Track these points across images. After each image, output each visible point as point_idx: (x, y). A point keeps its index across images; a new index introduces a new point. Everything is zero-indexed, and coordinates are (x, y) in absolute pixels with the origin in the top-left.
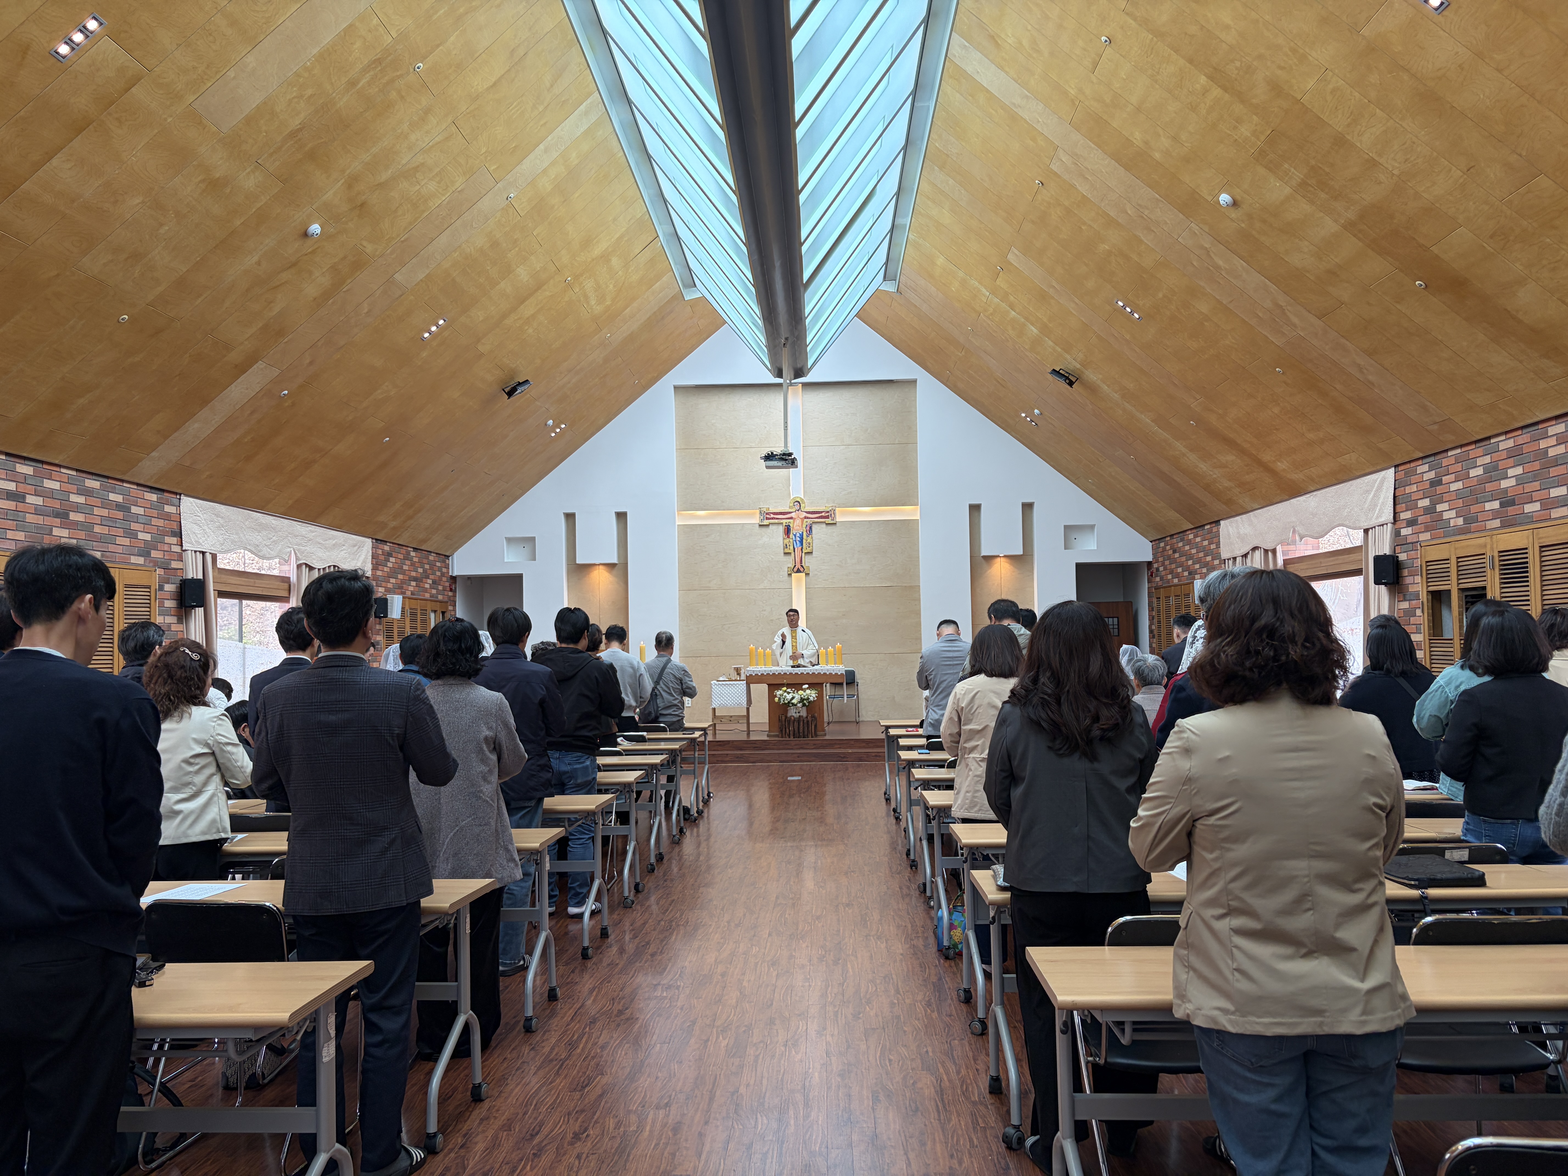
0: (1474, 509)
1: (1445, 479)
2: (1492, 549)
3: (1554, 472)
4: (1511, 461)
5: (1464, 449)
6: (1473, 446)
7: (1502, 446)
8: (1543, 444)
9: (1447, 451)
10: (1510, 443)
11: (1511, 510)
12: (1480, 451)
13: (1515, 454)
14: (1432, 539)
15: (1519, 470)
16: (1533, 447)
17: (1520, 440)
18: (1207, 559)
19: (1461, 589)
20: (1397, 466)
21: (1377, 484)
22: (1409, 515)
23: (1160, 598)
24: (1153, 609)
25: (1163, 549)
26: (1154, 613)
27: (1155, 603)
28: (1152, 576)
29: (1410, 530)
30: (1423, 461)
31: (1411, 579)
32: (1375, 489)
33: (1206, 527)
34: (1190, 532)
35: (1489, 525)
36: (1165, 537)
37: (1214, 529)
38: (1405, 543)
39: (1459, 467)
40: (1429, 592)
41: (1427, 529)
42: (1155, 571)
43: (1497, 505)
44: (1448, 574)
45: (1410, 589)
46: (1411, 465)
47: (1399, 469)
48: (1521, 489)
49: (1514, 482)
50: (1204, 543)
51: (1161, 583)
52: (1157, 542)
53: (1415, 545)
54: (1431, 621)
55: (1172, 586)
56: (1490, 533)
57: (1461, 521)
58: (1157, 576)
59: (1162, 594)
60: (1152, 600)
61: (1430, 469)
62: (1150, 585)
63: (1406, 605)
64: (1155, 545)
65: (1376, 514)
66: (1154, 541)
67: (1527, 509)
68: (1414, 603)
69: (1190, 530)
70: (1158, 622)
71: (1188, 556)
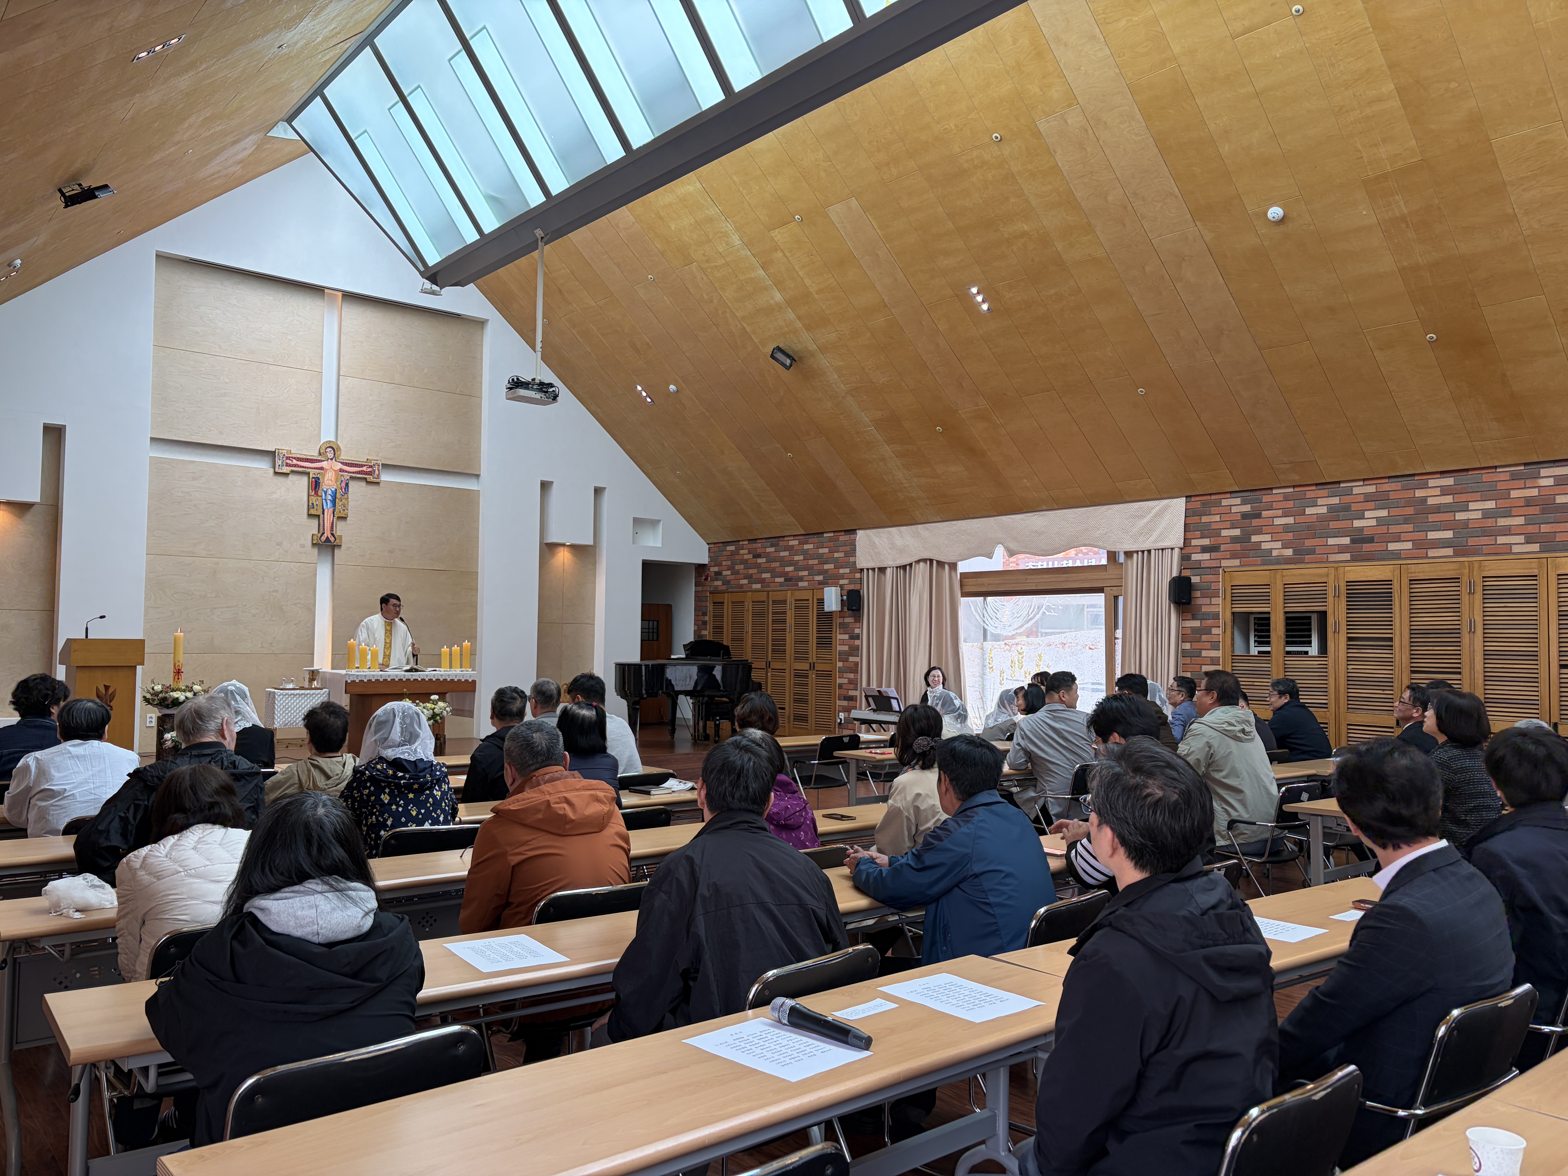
0: (1309, 543)
1: (1265, 514)
2: (1336, 578)
3: (1432, 518)
4: (1371, 505)
5: (1297, 489)
6: (1314, 488)
7: (1356, 491)
8: (1419, 493)
9: (1272, 489)
10: (1371, 489)
11: (1367, 547)
12: (1325, 492)
13: (1378, 500)
14: (1241, 566)
15: (1384, 513)
16: (1408, 494)
17: (1386, 487)
18: (826, 567)
19: (1286, 613)
20: (1190, 496)
21: (1154, 511)
22: (1206, 542)
23: (723, 603)
24: (705, 614)
25: (733, 553)
26: (707, 618)
27: (710, 607)
28: (706, 579)
29: (1206, 556)
30: (1233, 495)
31: (1206, 601)
32: (1151, 515)
33: (825, 535)
34: (792, 538)
35: (1332, 558)
36: (739, 541)
37: (843, 538)
38: (1198, 567)
39: (1290, 504)
40: (1233, 613)
41: (1234, 556)
42: (713, 574)
43: (1346, 541)
44: (1266, 598)
45: (1204, 609)
46: (1213, 497)
47: (1193, 499)
48: (1384, 529)
49: (1373, 523)
50: (821, 551)
51: (724, 587)
52: (721, 545)
53: (1214, 570)
54: (1233, 639)
55: (750, 591)
56: (1336, 565)
57: (1289, 552)
58: (717, 580)
59: (727, 598)
60: (704, 604)
61: (1244, 503)
62: (700, 589)
63: (1196, 624)
64: (716, 548)
65: (1152, 539)
66: (714, 543)
67: (1392, 546)
68: (1209, 622)
69: (794, 536)
70: (714, 628)
71: (784, 562)
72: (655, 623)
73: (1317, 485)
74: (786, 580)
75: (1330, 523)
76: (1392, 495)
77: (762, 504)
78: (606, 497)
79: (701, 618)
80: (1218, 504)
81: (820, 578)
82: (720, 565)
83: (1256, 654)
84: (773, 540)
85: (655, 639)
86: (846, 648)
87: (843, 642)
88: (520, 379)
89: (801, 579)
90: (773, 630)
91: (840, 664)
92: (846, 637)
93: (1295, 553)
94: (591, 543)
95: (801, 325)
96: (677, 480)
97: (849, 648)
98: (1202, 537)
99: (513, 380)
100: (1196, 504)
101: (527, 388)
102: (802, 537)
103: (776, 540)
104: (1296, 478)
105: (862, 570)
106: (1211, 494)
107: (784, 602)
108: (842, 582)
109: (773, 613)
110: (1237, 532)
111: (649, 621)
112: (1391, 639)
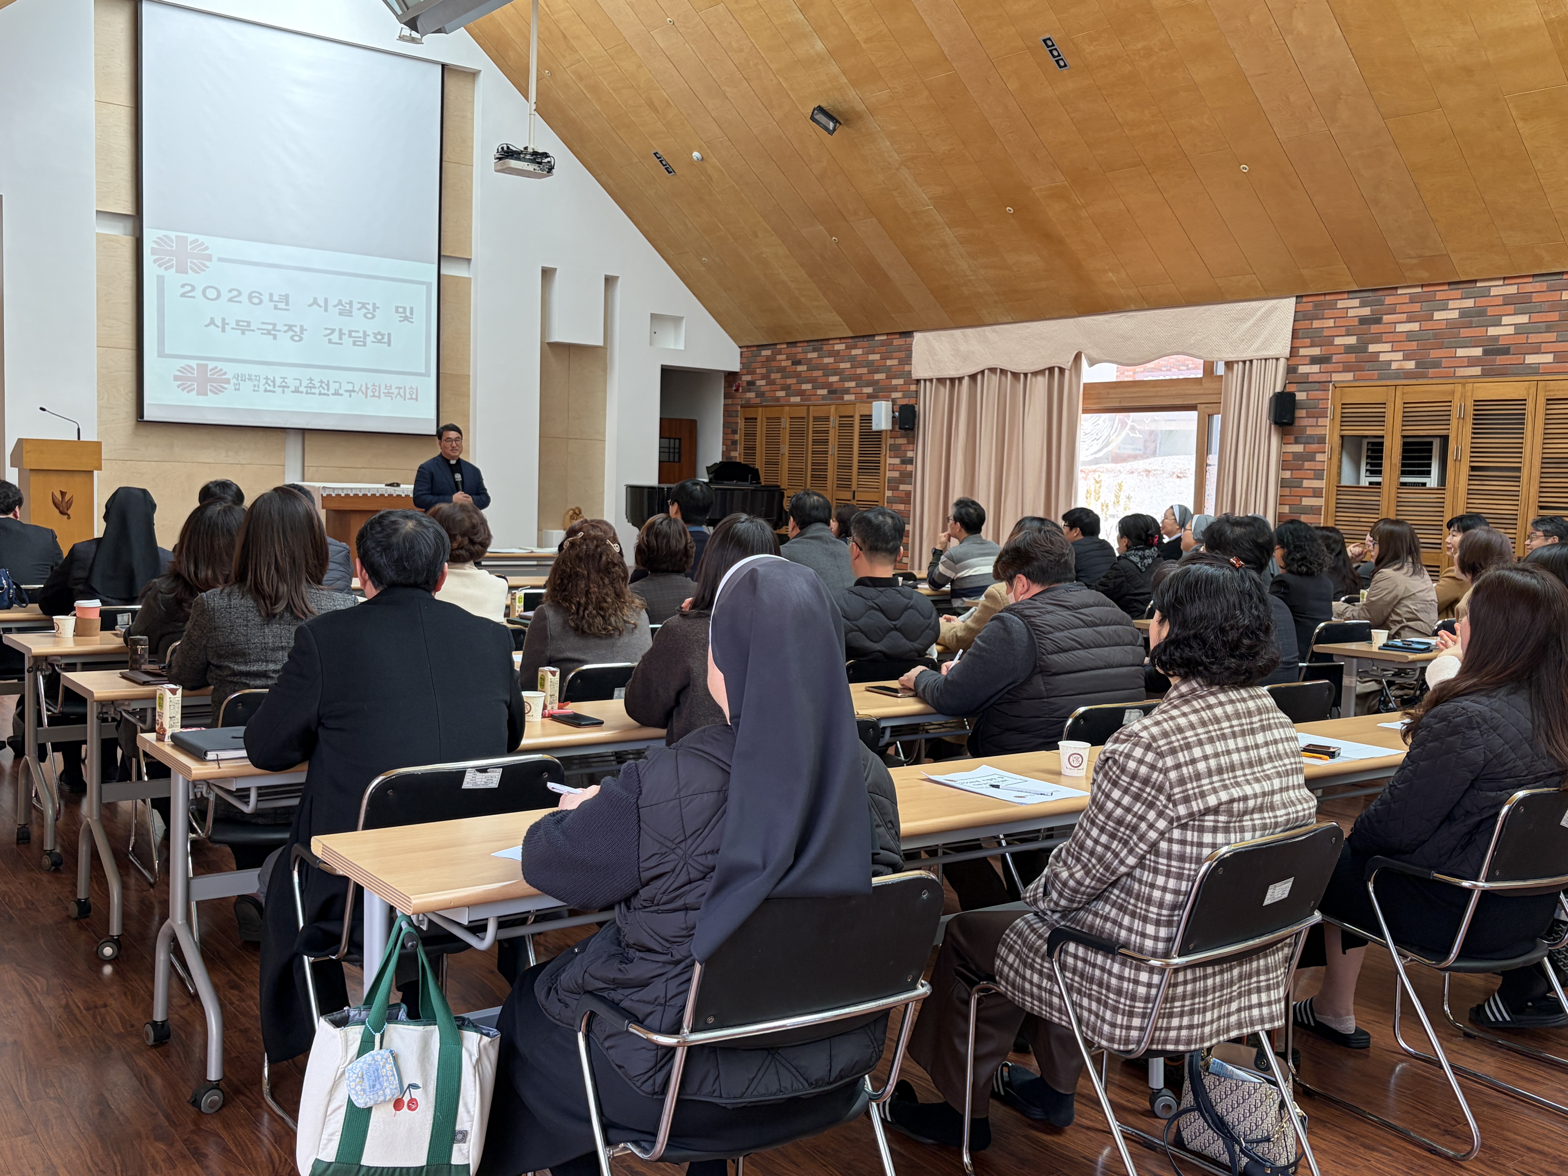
1: (1386, 318)
2: (1463, 397)
4: (1510, 309)
5: (1425, 289)
6: (1446, 287)
9: (1396, 288)
10: (1512, 290)
11: (1500, 360)
12: (1457, 293)
13: (1519, 303)
14: (1355, 380)
15: (1524, 319)
18: (877, 377)
19: (1404, 437)
20: (1302, 296)
21: (1259, 314)
22: (1316, 351)
23: (756, 419)
24: (735, 432)
25: (769, 359)
26: (737, 437)
27: (741, 424)
28: (737, 390)
29: (1315, 368)
30: (1351, 296)
31: (1312, 421)
32: (1255, 318)
33: (877, 338)
34: (838, 341)
35: (1461, 372)
36: (776, 344)
37: (898, 342)
38: (1304, 382)
39: (1416, 307)
40: (1342, 437)
41: (1346, 370)
42: (745, 384)
43: (1478, 352)
44: (1380, 419)
45: (1309, 431)
46: (1328, 298)
47: (1305, 300)
48: (1522, 339)
49: (1511, 330)
50: (872, 357)
51: (758, 400)
52: (755, 349)
53: (1323, 385)
54: (1340, 467)
55: (787, 405)
56: (1463, 381)
57: (1411, 365)
58: (749, 391)
59: (760, 413)
60: (733, 420)
61: (1363, 305)
62: (730, 401)
63: (1299, 448)
64: (749, 352)
65: (1255, 346)
66: (747, 347)
67: (1530, 359)
68: (1314, 447)
69: (840, 338)
70: (745, 448)
71: (828, 371)
72: (677, 441)
73: (1449, 284)
74: (830, 392)
75: (1461, 330)
76: (1535, 298)
77: (803, 299)
78: (619, 289)
79: (731, 436)
80: (1332, 306)
81: (869, 390)
82: (753, 373)
83: (1367, 485)
84: (816, 343)
85: (677, 459)
86: (896, 474)
87: (893, 468)
88: (511, 147)
89: (847, 391)
90: (813, 452)
91: (888, 493)
92: (897, 461)
93: (1417, 366)
94: (601, 343)
95: (846, 81)
96: (703, 269)
97: (900, 474)
98: (1311, 346)
99: (502, 148)
100: (1308, 306)
101: (519, 159)
102: (850, 341)
103: (819, 343)
104: (1424, 275)
105: (918, 381)
106: (1325, 294)
107: (827, 419)
108: (895, 395)
109: (814, 432)
110: (1352, 340)
111: (670, 439)
112: (1518, 469)
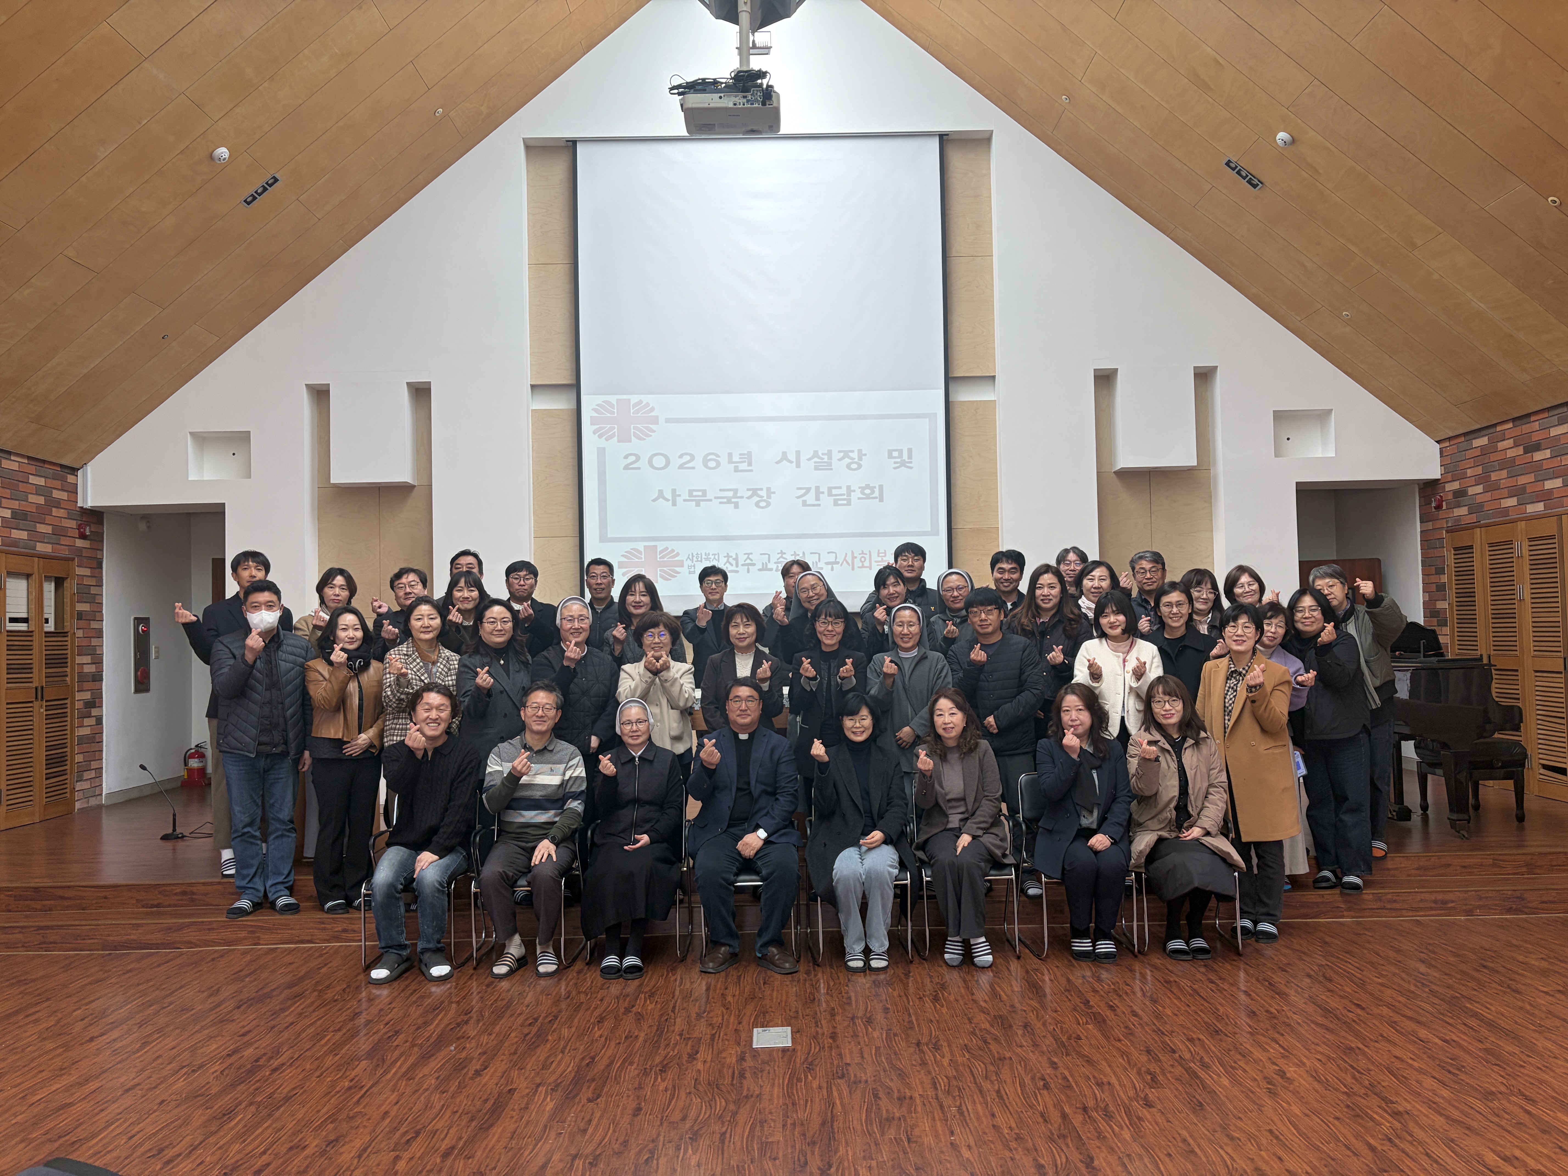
23: (1471, 547)
24: (1440, 571)
25: (1485, 451)
26: (1444, 579)
27: (1450, 558)
28: (1439, 507)
36: (1495, 425)
42: (1450, 496)
51: (1473, 518)
52: (1462, 439)
55: (1521, 520)
58: (1459, 506)
59: (1479, 538)
60: (1437, 553)
62: (1430, 526)
64: (1453, 445)
66: (1449, 439)
70: (1459, 595)
78: (1219, 385)
79: (1434, 579)
82: (1462, 477)
94: (1191, 461)
96: (1347, 328)
